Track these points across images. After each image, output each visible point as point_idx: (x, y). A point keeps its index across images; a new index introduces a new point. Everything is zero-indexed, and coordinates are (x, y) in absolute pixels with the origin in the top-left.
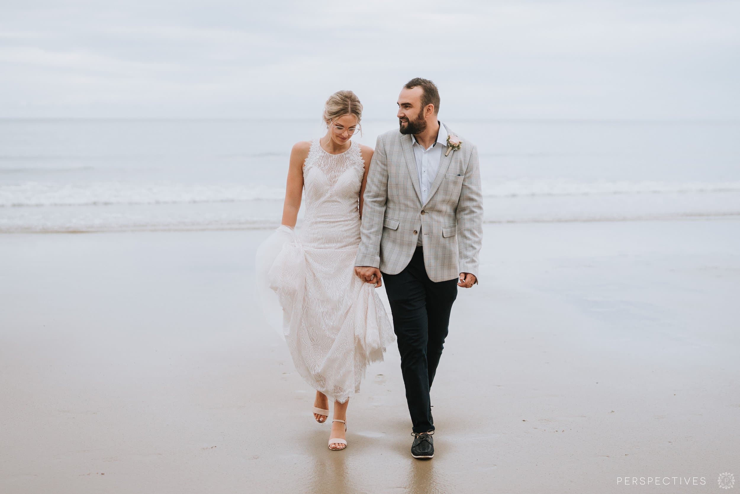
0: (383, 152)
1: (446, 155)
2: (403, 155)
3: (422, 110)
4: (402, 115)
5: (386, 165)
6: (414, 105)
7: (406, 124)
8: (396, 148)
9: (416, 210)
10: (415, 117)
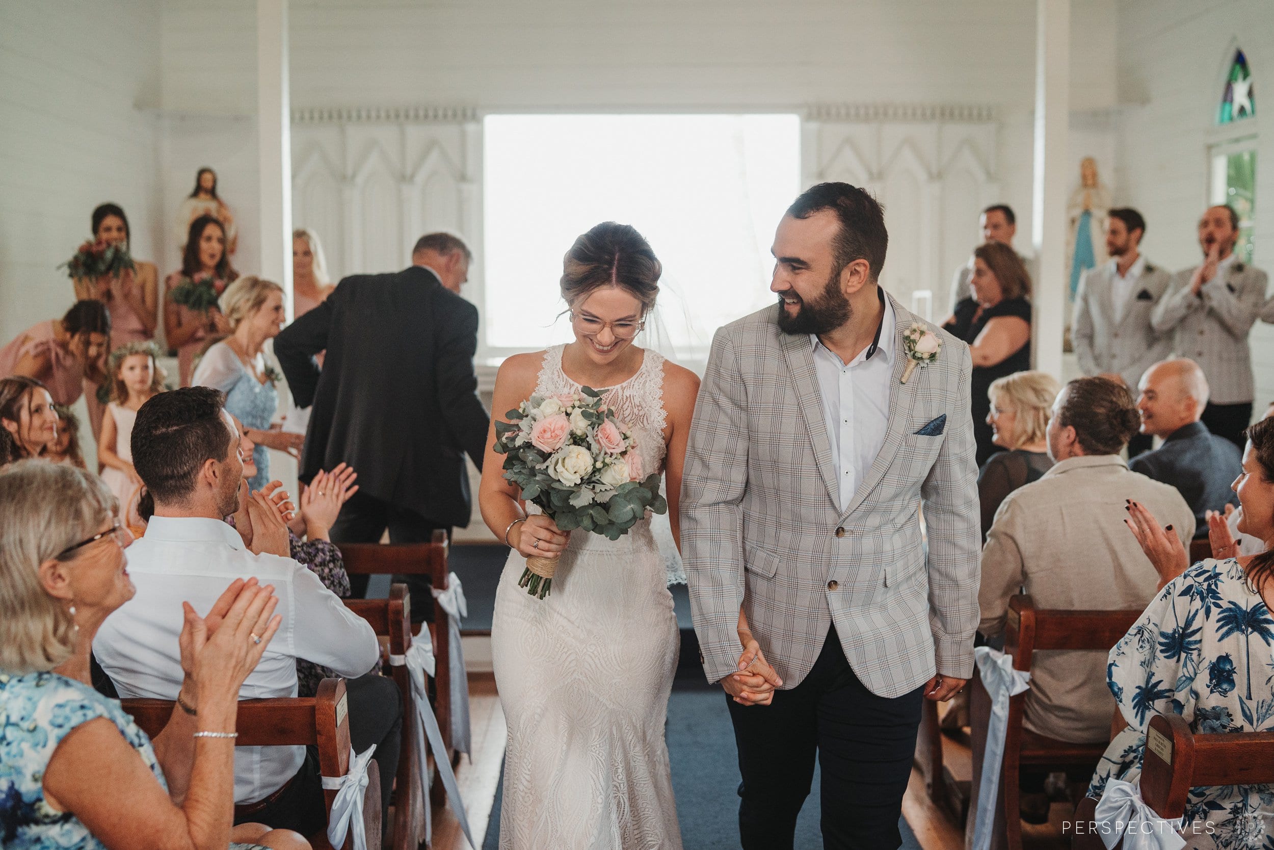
0: (736, 375)
1: (904, 380)
2: (788, 383)
3: (836, 274)
4: (786, 287)
5: (744, 409)
6: (813, 265)
7: (794, 310)
8: (772, 364)
9: (821, 526)
10: (818, 292)
